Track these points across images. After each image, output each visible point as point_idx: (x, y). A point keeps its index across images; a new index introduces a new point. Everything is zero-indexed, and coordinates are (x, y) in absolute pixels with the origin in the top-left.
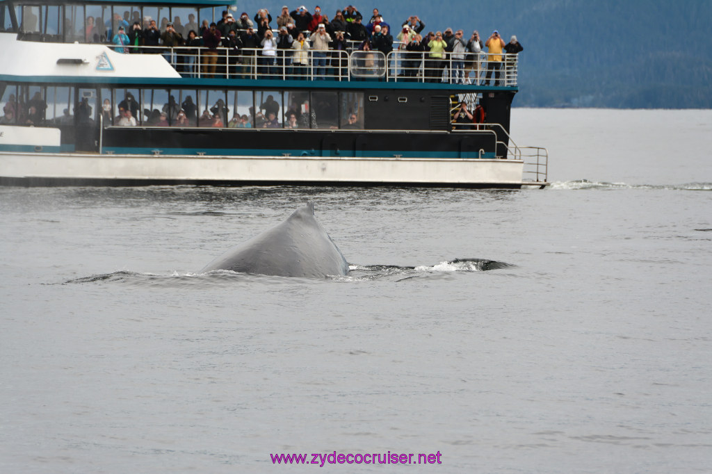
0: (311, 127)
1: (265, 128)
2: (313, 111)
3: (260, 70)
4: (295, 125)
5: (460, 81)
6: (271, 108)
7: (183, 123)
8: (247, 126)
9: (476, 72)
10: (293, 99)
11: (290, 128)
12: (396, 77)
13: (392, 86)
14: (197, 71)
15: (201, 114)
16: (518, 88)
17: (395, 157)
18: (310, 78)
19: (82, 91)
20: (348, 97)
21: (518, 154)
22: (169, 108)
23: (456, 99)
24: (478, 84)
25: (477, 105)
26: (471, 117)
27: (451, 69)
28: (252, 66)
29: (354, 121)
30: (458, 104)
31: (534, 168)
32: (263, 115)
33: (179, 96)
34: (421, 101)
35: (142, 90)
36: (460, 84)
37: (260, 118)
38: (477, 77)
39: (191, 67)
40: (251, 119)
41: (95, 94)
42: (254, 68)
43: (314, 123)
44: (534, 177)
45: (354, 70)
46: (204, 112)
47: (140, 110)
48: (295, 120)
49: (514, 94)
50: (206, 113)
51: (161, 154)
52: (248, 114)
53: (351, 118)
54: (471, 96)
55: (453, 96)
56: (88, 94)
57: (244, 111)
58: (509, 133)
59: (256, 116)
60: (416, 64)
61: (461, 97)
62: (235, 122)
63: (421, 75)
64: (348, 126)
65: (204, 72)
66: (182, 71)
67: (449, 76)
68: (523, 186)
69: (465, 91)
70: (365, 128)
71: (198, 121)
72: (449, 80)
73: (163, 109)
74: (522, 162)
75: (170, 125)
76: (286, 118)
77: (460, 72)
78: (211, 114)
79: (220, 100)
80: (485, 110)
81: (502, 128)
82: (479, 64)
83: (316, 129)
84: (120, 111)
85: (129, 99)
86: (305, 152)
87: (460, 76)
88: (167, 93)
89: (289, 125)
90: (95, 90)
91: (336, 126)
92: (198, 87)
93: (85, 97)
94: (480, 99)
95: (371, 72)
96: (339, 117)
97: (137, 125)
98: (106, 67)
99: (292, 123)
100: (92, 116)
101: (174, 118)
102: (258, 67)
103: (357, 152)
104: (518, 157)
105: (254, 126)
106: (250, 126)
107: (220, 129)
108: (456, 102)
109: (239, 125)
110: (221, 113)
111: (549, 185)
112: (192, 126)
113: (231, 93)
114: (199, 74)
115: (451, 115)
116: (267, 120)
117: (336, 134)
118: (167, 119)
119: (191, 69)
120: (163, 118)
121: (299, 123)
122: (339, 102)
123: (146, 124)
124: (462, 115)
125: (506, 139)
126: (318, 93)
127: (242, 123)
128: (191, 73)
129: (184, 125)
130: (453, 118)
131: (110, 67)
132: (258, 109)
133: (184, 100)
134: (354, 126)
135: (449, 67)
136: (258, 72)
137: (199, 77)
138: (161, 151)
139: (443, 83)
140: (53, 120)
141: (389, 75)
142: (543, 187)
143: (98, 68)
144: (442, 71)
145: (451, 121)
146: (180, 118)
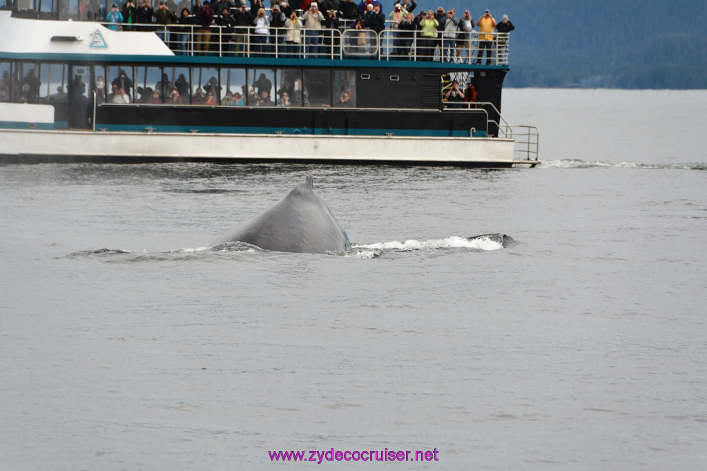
0: (303, 105)
1: (257, 106)
2: (305, 88)
3: (252, 48)
4: (287, 103)
5: (452, 60)
6: (264, 85)
7: (176, 101)
8: (240, 104)
9: (468, 51)
10: (285, 77)
11: (283, 106)
12: (388, 56)
13: (384, 64)
14: (190, 49)
15: (194, 91)
16: (510, 67)
17: (387, 135)
18: (302, 56)
19: (76, 69)
20: (340, 76)
21: (509, 132)
22: (163, 86)
23: (448, 78)
24: (470, 63)
25: (468, 84)
26: (462, 95)
27: (442, 48)
28: (244, 44)
29: (347, 99)
30: (450, 83)
31: (525, 147)
32: (255, 93)
33: (172, 74)
34: (413, 80)
35: (135, 68)
36: (452, 63)
37: (253, 96)
38: (468, 56)
39: (184, 45)
40: (243, 97)
41: (89, 71)
42: (246, 46)
43: (306, 101)
44: (525, 155)
45: (346, 48)
46: (197, 90)
47: (133, 87)
48: (287, 98)
49: (505, 73)
50: (199, 91)
51: (154, 131)
52: (241, 92)
53: (343, 96)
54: (463, 75)
55: (444, 75)
56: (82, 71)
57: (237, 89)
58: (500, 112)
59: (249, 94)
60: (408, 43)
61: (452, 75)
62: (228, 100)
63: (413, 54)
64: (340, 104)
65: (196, 50)
66: (176, 49)
67: (441, 55)
68: (513, 166)
69: (456, 70)
70: (357, 107)
71: (191, 99)
72: (441, 58)
73: (156, 87)
74: (513, 141)
75: (163, 103)
76: (278, 97)
77: (452, 51)
78: (205, 92)
79: (213, 78)
80: (476, 89)
81: (494, 107)
82: (470, 43)
83: (309, 107)
84: (113, 89)
85: (123, 76)
86: (297, 130)
87: (452, 55)
88: (160, 71)
89: (281, 103)
90: (89, 68)
91: (327, 104)
92: (191, 65)
93: (79, 75)
94: (472, 78)
95: (363, 50)
96: (332, 95)
97: (130, 103)
98: (99, 44)
99: (285, 101)
100: (86, 94)
101: (167, 95)
102: (250, 46)
103: (349, 130)
104: (509, 136)
105: (247, 104)
106: (242, 103)
107: (213, 106)
108: (448, 82)
109: (232, 103)
110: (213, 90)
111: (540, 163)
112: (185, 103)
113: (224, 71)
114: (192, 51)
115: (443, 94)
116: (259, 98)
117: (328, 112)
118: (160, 97)
119: (184, 47)
120: (156, 96)
121: (292, 101)
122: (332, 80)
123: (139, 101)
124: (454, 94)
125: (497, 118)
126: (311, 71)
127: (235, 101)
128: (184, 51)
129: (177, 103)
130: (444, 97)
131: (103, 45)
132: (250, 88)
133: (177, 78)
134: (346, 104)
135: (440, 46)
136: (251, 50)
137: (192, 54)
138: (155, 129)
139: (434, 61)
140: (47, 97)
141: (381, 53)
142: (533, 165)
143: (92, 45)
144: (433, 50)
145: (443, 100)
146: (173, 95)
